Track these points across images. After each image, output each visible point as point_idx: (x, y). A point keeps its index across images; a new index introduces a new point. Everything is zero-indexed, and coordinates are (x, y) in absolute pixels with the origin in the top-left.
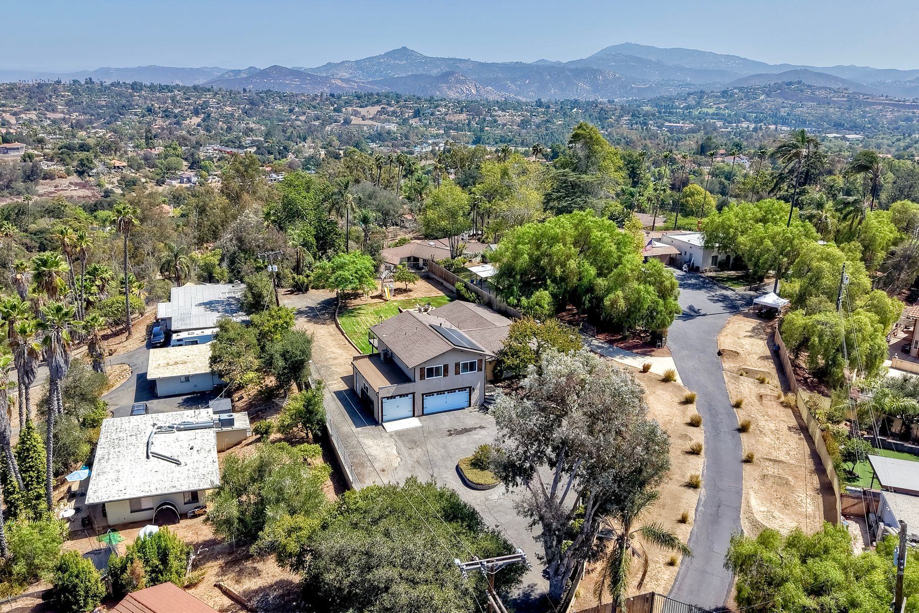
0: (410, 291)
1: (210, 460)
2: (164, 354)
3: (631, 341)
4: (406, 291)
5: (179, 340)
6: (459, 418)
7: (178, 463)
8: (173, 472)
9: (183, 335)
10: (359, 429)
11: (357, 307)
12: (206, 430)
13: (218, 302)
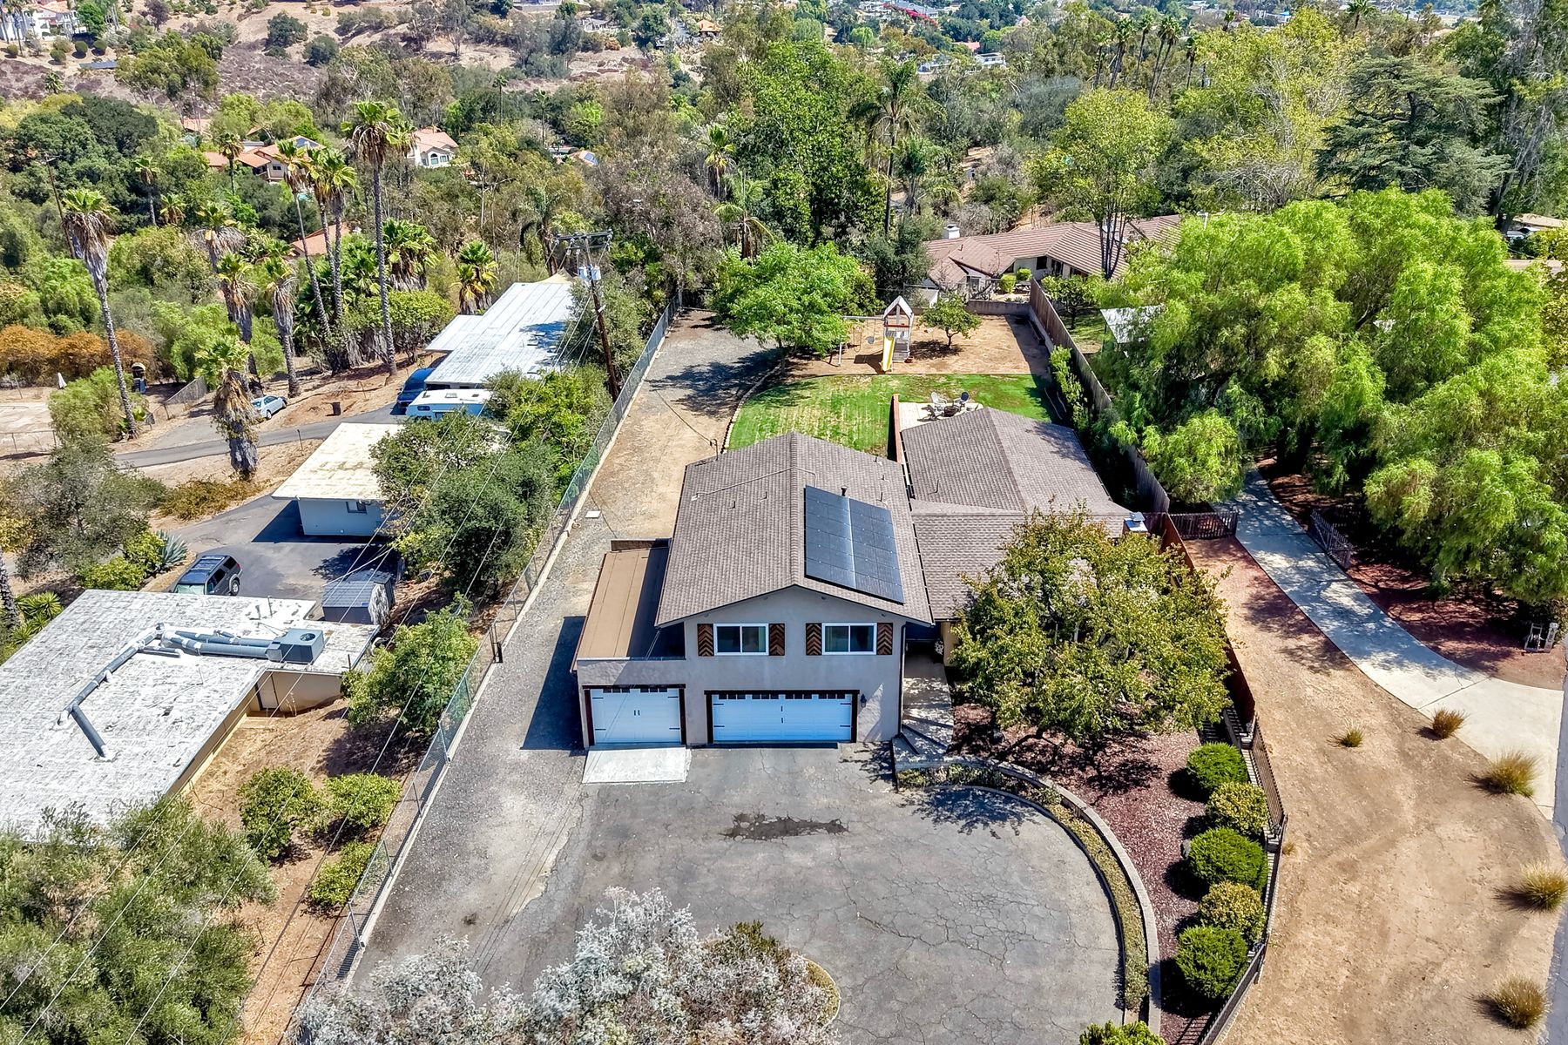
3: (1451, 607)
4: (945, 350)
12: (244, 663)
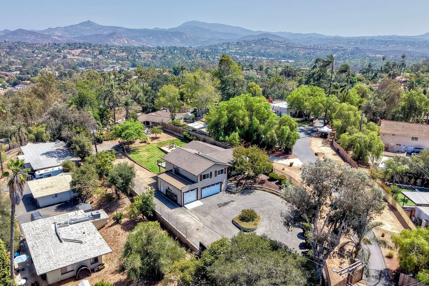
0: (159, 138)
1: (98, 239)
2: (37, 183)
3: (276, 153)
4: (156, 138)
5: (40, 175)
6: (219, 198)
7: (81, 242)
8: (80, 248)
9: (42, 172)
10: (173, 210)
11: (136, 148)
12: (86, 222)
13: (52, 152)
